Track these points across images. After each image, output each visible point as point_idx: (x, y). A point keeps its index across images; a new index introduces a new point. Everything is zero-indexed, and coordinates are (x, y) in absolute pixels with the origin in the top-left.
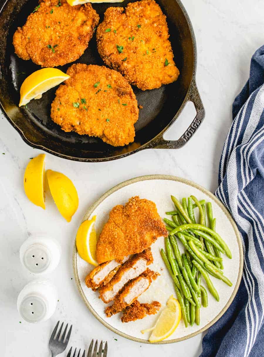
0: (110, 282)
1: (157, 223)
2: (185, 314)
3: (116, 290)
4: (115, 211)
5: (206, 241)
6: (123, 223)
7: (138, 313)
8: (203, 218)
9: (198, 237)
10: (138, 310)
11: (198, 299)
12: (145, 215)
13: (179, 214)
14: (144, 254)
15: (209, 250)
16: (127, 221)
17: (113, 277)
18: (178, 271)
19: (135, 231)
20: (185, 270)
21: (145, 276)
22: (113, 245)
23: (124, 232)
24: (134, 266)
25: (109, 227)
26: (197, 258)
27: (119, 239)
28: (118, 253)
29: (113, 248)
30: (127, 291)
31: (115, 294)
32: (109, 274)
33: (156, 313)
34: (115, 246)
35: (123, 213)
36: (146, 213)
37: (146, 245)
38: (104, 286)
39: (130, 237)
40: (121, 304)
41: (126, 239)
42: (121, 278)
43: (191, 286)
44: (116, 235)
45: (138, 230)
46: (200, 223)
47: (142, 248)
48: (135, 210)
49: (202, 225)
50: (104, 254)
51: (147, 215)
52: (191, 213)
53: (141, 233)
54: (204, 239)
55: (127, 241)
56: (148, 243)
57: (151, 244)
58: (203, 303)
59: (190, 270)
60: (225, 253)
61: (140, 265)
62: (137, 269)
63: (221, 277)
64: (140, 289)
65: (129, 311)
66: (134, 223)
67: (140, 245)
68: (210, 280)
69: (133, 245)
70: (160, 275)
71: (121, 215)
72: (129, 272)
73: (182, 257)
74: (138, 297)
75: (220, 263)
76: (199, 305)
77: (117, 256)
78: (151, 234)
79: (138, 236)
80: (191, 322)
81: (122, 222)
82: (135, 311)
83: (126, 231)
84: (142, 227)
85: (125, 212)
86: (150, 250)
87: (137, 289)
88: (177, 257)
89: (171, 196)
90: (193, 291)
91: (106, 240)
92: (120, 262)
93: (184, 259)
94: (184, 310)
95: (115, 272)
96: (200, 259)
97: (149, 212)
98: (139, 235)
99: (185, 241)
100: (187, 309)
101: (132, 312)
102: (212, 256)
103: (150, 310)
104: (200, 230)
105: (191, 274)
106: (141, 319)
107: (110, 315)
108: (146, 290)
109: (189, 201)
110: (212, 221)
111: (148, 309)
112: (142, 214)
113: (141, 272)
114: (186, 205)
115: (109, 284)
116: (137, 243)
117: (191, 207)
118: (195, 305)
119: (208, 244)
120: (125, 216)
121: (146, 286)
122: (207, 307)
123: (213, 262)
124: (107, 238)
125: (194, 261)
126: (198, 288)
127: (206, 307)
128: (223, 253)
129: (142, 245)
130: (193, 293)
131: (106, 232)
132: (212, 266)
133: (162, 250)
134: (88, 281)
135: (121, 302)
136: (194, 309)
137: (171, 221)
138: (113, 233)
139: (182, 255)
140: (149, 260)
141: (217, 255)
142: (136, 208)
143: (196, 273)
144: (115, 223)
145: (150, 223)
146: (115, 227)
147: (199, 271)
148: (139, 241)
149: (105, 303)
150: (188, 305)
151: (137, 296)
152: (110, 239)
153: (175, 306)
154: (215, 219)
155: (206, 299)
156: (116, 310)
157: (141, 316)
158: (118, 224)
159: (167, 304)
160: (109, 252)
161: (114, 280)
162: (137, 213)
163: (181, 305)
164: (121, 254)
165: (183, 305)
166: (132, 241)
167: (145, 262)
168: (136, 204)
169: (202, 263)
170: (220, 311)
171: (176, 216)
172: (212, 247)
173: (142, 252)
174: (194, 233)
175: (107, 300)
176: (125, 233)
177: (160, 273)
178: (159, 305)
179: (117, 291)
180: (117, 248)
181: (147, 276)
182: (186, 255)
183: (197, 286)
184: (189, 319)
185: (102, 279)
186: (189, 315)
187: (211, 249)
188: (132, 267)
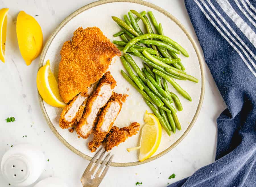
0: (82, 117)
1: (106, 44)
2: (164, 124)
3: (90, 123)
4: (64, 47)
5: (159, 48)
6: (75, 56)
7: (119, 137)
8: (148, 27)
9: (151, 46)
10: (118, 134)
11: (172, 105)
12: (93, 40)
13: (126, 32)
14: (105, 79)
15: (164, 55)
16: (78, 52)
17: (83, 111)
18: (142, 85)
19: (88, 58)
20: (149, 81)
21: (114, 100)
22: (73, 79)
23: (78, 63)
24: (100, 93)
25: (63, 64)
26: (156, 66)
27: (76, 72)
28: (80, 86)
29: (74, 83)
30: (102, 120)
31: (91, 127)
32: (79, 110)
33: (137, 133)
34: (75, 80)
35: (72, 47)
36: (93, 38)
37: (104, 69)
38: (78, 123)
39: (86, 67)
40: (100, 134)
41: (82, 70)
42: (91, 109)
43: (160, 95)
44: (72, 69)
45: (91, 57)
46: (147, 32)
47: (100, 73)
48: (82, 39)
49: (150, 33)
50: (67, 91)
51: (94, 40)
52: (136, 27)
53: (94, 59)
54: (156, 46)
55: (84, 71)
56: (104, 67)
57: (108, 66)
58: (178, 106)
59: (154, 80)
60: (181, 53)
61: (105, 90)
62: (103, 95)
63: (185, 76)
64: (113, 114)
65: (110, 137)
66: (84, 51)
67: (97, 71)
68: (176, 83)
69: (91, 73)
70: (128, 96)
71: (70, 50)
72: (97, 101)
73: (143, 72)
74: (114, 122)
75: (179, 64)
76: (174, 111)
77: (80, 90)
78: (104, 56)
79: (93, 63)
80: (173, 130)
81: (73, 55)
82: (115, 135)
83: (80, 62)
84: (93, 53)
85: (74, 45)
86: (110, 74)
87: (110, 115)
88: (138, 72)
89: (113, 17)
90: (163, 99)
91: (65, 77)
92: (86, 95)
93: (145, 72)
94: (163, 120)
95: (84, 105)
96: (159, 66)
97: (96, 37)
98: (93, 61)
99: (139, 54)
100: (164, 119)
101: (112, 137)
102: (170, 60)
103: (129, 131)
104: (150, 39)
105: (156, 83)
106: (124, 141)
107: (94, 149)
108: (119, 113)
109: (130, 16)
110: (157, 27)
111: (128, 130)
112: (89, 41)
113: (109, 98)
114: (129, 21)
115: (82, 119)
116: (95, 70)
117: (134, 21)
118: (170, 111)
119: (162, 50)
120: (74, 49)
121: (117, 109)
122: (183, 110)
123: (172, 65)
124: (65, 75)
125: (154, 70)
126: (167, 94)
127: (181, 110)
128: (179, 54)
129: (100, 70)
130: (164, 101)
131: (62, 69)
132: (173, 69)
133: (121, 71)
134: (61, 122)
135: (99, 132)
136: (171, 117)
137: (120, 41)
138: (68, 68)
139: (142, 69)
140: (112, 83)
141: (173, 57)
142: (82, 37)
143: (161, 81)
144: (68, 59)
145: (100, 47)
146: (68, 62)
147: (163, 78)
148: (96, 68)
149: (84, 139)
150: (164, 115)
151: (112, 121)
152: (67, 74)
153: (152, 120)
154: (160, 24)
155: (178, 102)
156: (98, 142)
157: (123, 140)
158: (70, 58)
159: (144, 121)
160: (71, 88)
161: (85, 114)
162: (84, 41)
163: (158, 117)
164: (83, 87)
165: (160, 115)
166: (89, 70)
167: (109, 86)
168: (80, 34)
169: (162, 69)
170: (196, 109)
171: (124, 35)
172: (167, 52)
173: (102, 77)
174: (145, 43)
175: (85, 134)
176: (80, 64)
177: (128, 94)
178: (137, 124)
179: (92, 123)
180: (77, 82)
181: (116, 99)
182: (145, 68)
183: (166, 92)
184: (170, 128)
185: (74, 116)
186: (168, 124)
187: (166, 53)
188: (98, 95)
